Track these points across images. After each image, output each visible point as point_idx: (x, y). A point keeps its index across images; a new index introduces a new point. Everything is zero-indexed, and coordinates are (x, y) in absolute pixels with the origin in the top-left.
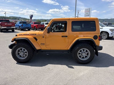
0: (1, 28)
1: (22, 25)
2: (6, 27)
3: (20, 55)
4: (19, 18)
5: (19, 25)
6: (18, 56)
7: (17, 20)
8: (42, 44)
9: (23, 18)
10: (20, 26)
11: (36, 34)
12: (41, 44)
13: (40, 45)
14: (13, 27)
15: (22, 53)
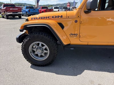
0: (7, 14)
1: (29, 11)
2: (12, 13)
3: (36, 53)
4: (24, 5)
5: (25, 11)
6: (32, 55)
7: (23, 7)
8: (73, 35)
9: (28, 4)
10: (27, 12)
11: (62, 17)
12: (71, 34)
13: (69, 36)
14: (19, 13)
15: (39, 51)
